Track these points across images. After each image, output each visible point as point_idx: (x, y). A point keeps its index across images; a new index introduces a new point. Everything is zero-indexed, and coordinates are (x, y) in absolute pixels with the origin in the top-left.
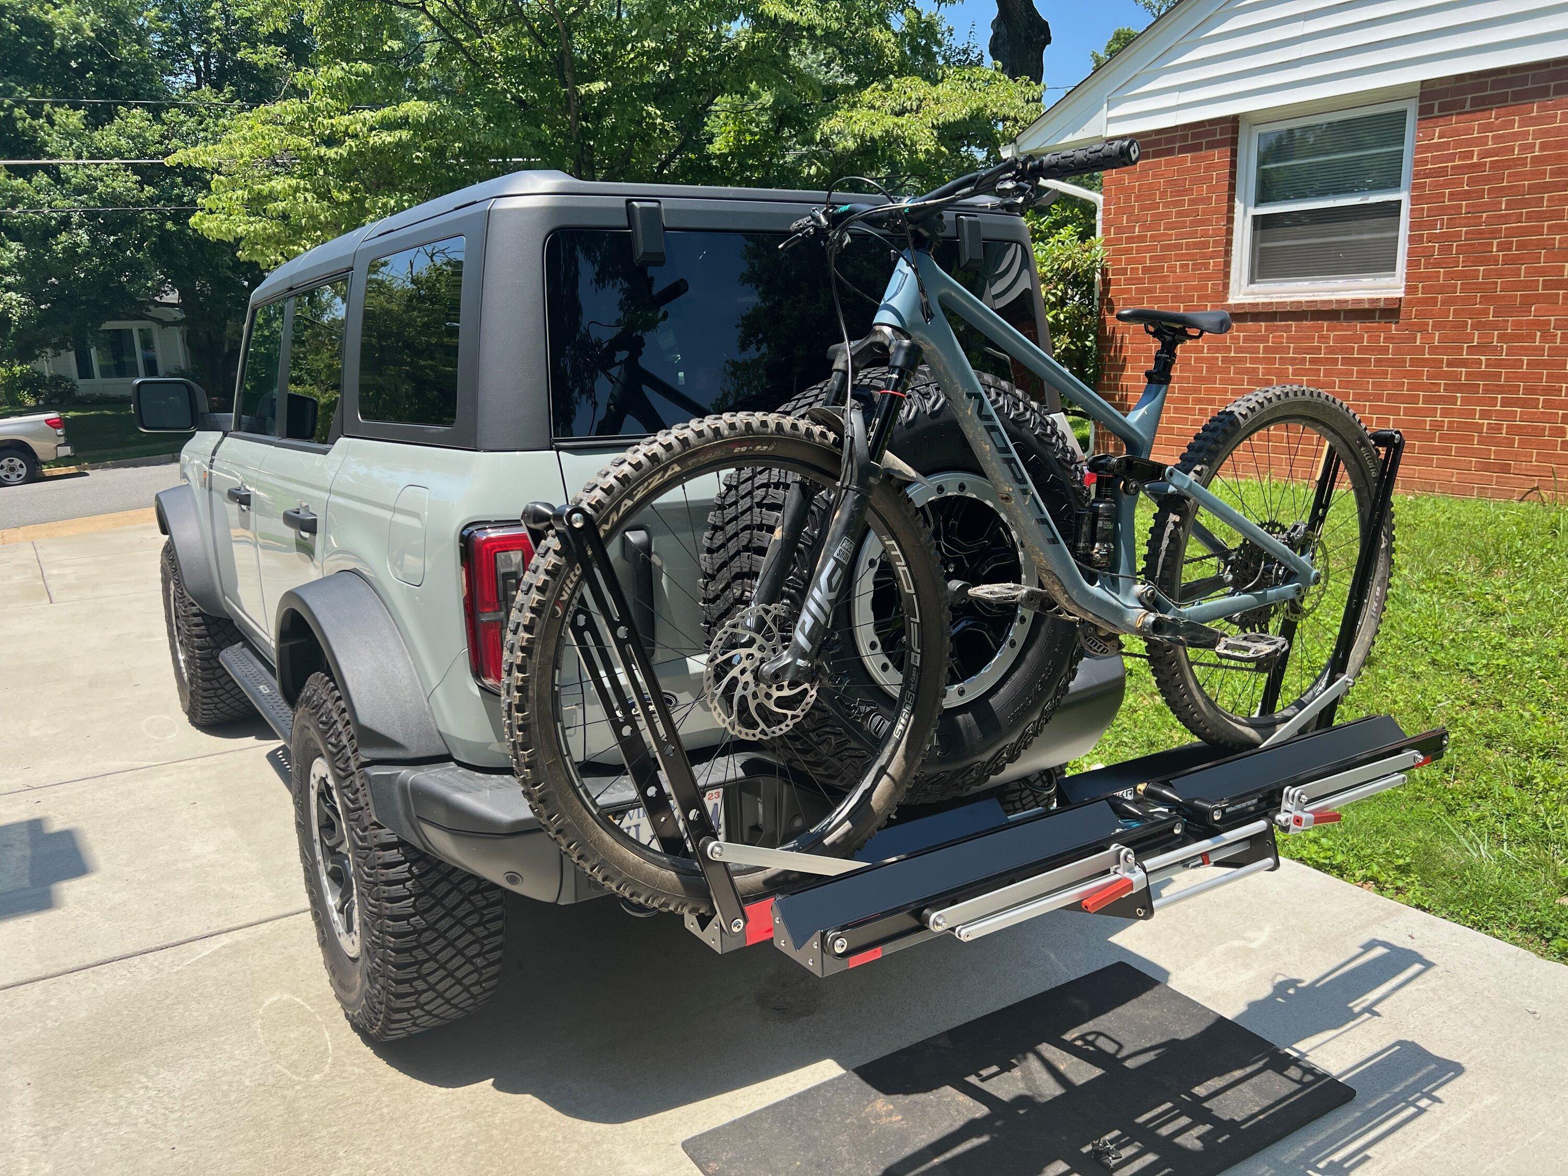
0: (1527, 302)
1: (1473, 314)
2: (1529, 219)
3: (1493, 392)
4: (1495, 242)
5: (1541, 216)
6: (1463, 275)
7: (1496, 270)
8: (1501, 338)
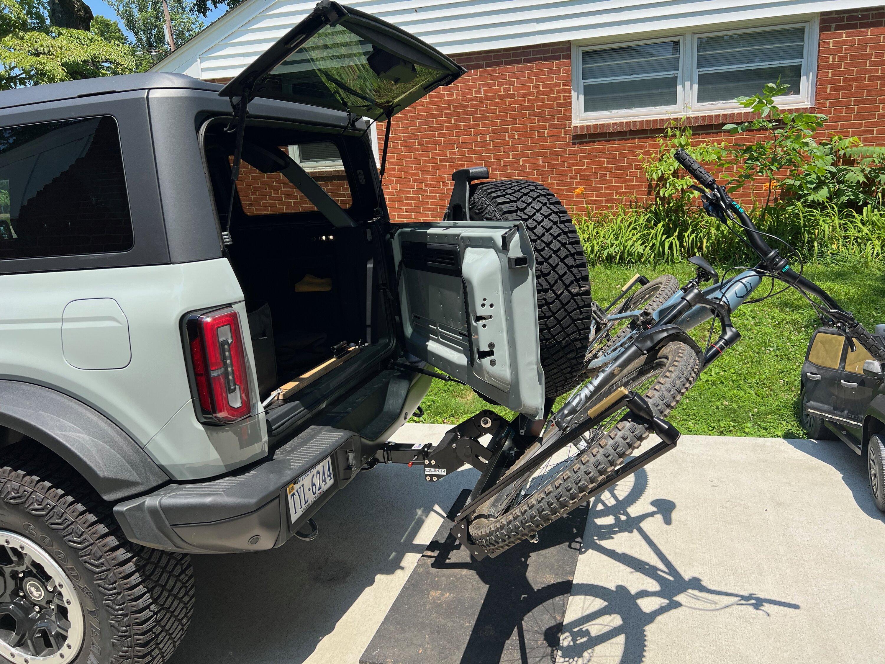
0: (434, 169)
1: (413, 175)
2: (429, 130)
3: (427, 211)
4: (416, 141)
5: (435, 129)
6: (406, 157)
7: (419, 154)
8: (426, 186)
